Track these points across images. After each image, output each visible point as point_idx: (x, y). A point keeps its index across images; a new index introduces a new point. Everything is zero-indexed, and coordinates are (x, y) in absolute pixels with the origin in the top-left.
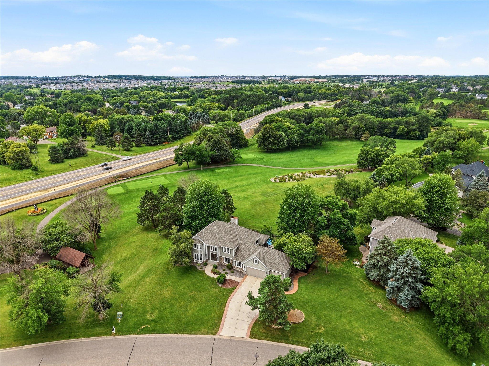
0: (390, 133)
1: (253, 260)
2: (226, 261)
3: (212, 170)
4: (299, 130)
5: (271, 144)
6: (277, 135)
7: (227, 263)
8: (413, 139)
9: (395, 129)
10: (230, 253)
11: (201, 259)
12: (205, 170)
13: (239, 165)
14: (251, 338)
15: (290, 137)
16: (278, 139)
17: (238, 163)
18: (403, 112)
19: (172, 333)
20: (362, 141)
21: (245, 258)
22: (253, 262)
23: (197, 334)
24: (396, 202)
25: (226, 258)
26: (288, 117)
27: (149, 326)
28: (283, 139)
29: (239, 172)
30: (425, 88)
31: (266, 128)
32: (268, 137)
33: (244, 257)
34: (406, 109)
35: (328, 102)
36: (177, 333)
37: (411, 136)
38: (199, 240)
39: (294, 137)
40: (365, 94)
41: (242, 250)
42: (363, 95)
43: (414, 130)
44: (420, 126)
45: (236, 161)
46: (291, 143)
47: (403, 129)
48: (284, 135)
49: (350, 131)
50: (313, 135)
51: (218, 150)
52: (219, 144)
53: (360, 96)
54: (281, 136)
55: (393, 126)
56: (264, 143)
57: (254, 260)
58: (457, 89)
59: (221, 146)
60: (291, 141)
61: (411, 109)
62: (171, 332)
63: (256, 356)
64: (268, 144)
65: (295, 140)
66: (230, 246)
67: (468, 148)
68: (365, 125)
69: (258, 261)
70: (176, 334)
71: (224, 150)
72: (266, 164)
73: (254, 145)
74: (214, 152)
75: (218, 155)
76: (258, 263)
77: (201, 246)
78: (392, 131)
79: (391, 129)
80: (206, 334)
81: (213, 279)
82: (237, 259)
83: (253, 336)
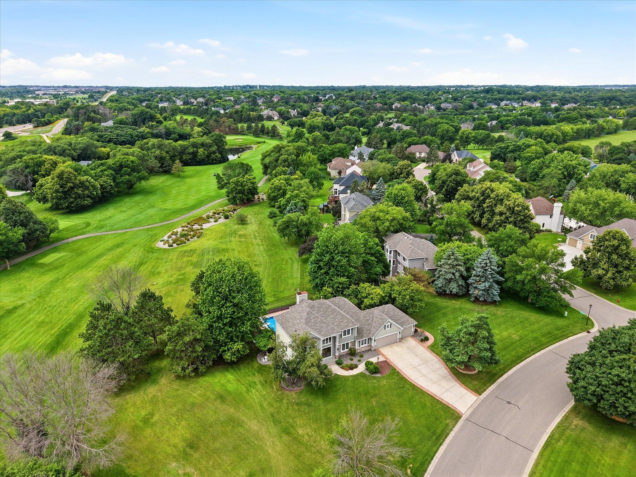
0: (190, 159)
2: (343, 349)
3: (32, 264)
5: (79, 197)
6: (84, 182)
7: (346, 350)
8: (216, 164)
9: (195, 154)
10: (352, 334)
12: (18, 267)
14: (480, 395)
15: (101, 181)
16: (87, 188)
17: (58, 240)
18: (166, 133)
19: (438, 449)
20: (172, 174)
21: (369, 331)
22: (385, 329)
23: (451, 430)
24: (394, 219)
25: (343, 345)
26: (52, 153)
27: (411, 466)
28: (93, 186)
30: (147, 102)
34: (168, 129)
36: (441, 445)
37: (213, 160)
38: (313, 338)
39: (106, 180)
40: (94, 112)
42: (92, 114)
43: (214, 153)
45: (53, 238)
46: (105, 192)
47: (204, 153)
48: (93, 180)
49: (154, 163)
53: (88, 116)
55: (191, 150)
56: (65, 198)
58: (182, 103)
59: (26, 217)
60: (105, 188)
61: (174, 129)
62: (435, 449)
63: (509, 403)
64: (75, 198)
65: (111, 185)
68: (167, 152)
69: (391, 324)
70: (441, 447)
76: (391, 327)
78: (191, 157)
79: (189, 154)
80: (457, 422)
81: (361, 375)
82: (362, 337)
83: (478, 391)
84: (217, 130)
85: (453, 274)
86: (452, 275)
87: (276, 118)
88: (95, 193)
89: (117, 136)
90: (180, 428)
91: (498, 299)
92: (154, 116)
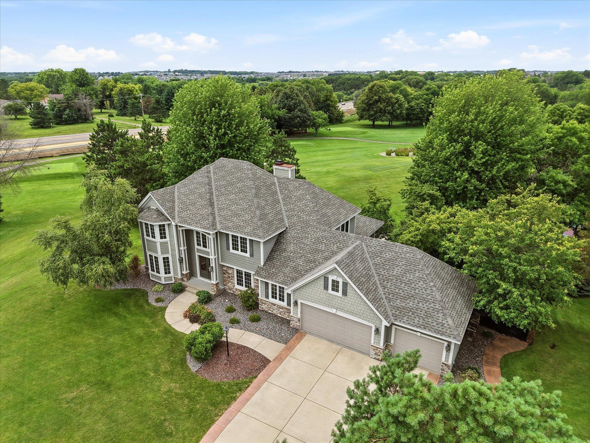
1: (326, 279)
2: (240, 283)
4: (427, 95)
5: (380, 112)
6: (392, 98)
7: (244, 288)
10: (252, 255)
11: (167, 271)
13: (324, 138)
15: (413, 103)
16: (393, 105)
17: (322, 136)
21: (299, 274)
22: (326, 288)
25: (239, 273)
28: (400, 105)
31: (373, 87)
32: (377, 102)
33: (295, 270)
38: (158, 211)
41: (291, 248)
45: (319, 134)
46: (413, 114)
48: (403, 99)
51: (290, 110)
52: (292, 99)
54: (398, 101)
56: (368, 110)
57: (331, 278)
59: (295, 104)
60: (414, 110)
65: (421, 109)
66: (248, 229)
69: (345, 284)
71: (301, 111)
72: (372, 138)
73: (351, 121)
74: (282, 112)
75: (290, 118)
76: (345, 293)
77: (162, 228)
88: (398, 111)
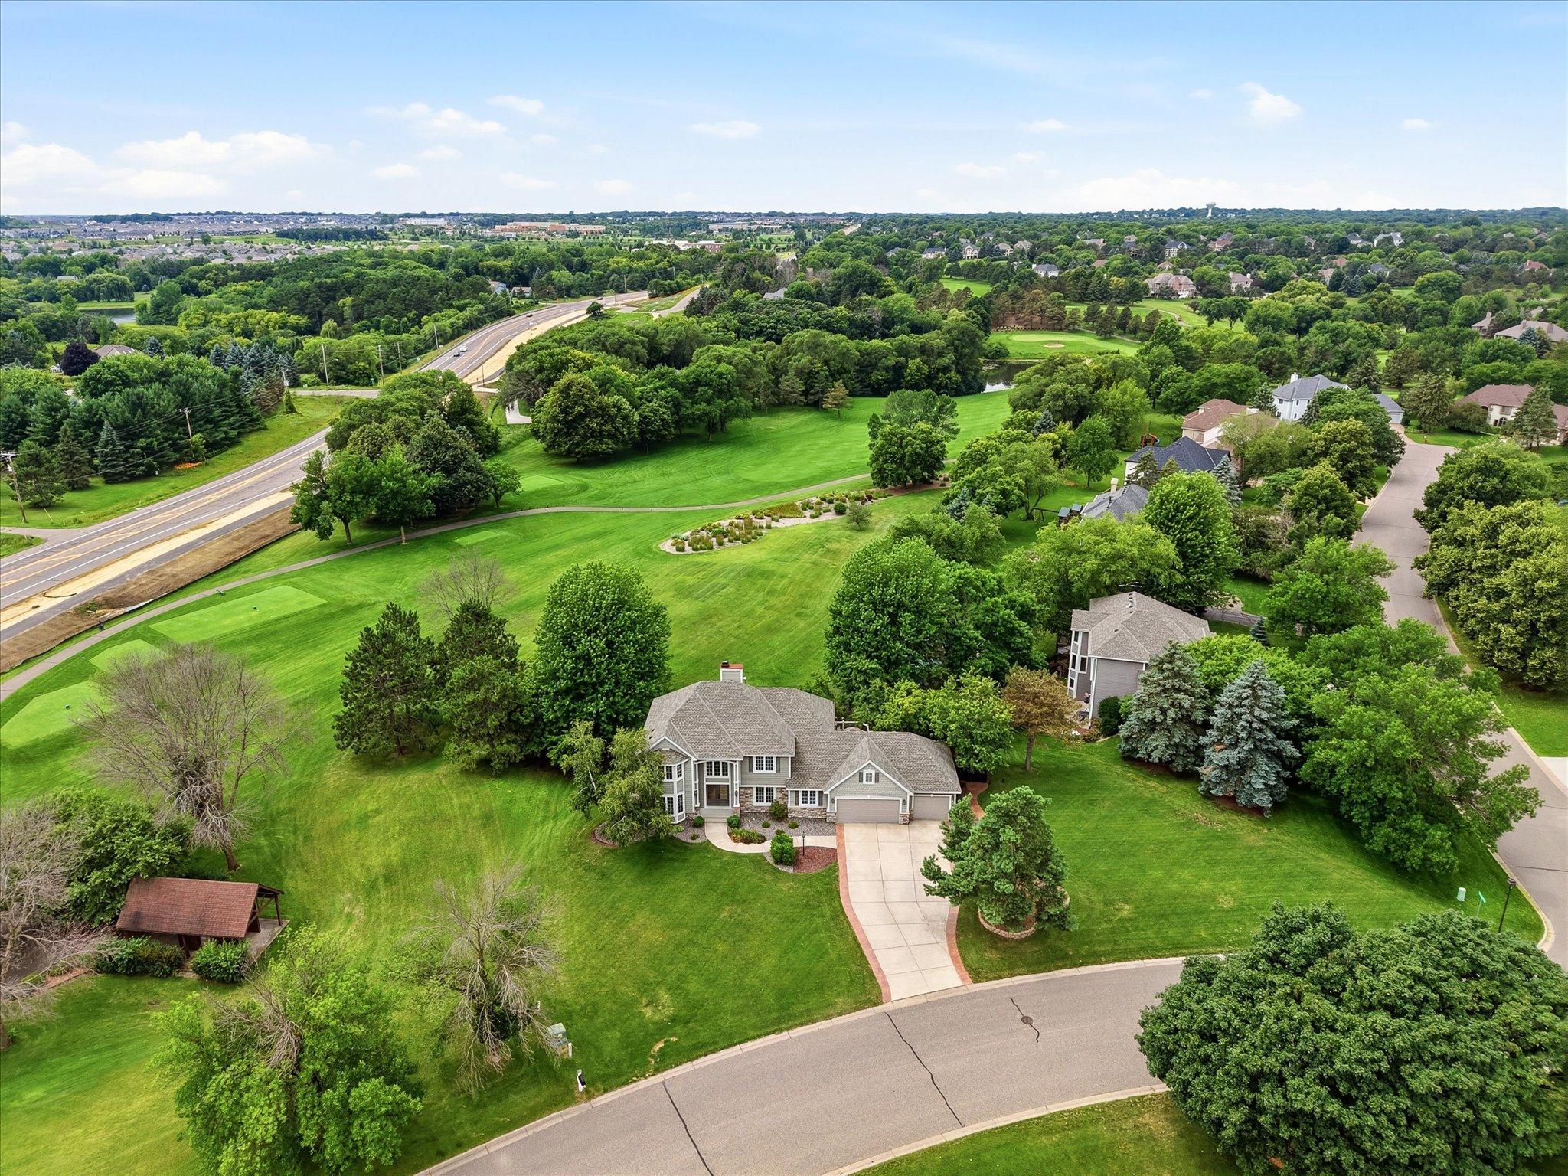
0: (885, 381)
1: (861, 774)
2: (760, 799)
3: (442, 541)
4: (663, 388)
5: (592, 436)
6: (608, 406)
7: (766, 804)
9: (898, 370)
10: (778, 770)
11: (680, 810)
12: (418, 544)
13: (520, 513)
14: (975, 981)
15: (645, 409)
16: (612, 419)
17: (512, 508)
18: (884, 319)
19: (759, 1037)
20: (826, 410)
21: (827, 777)
22: (861, 780)
23: (829, 1017)
25: (760, 790)
26: (599, 347)
27: (674, 1039)
28: (625, 418)
29: (539, 537)
30: (898, 249)
31: (569, 386)
32: (582, 416)
33: (822, 773)
34: (890, 312)
35: (653, 296)
36: (773, 1032)
37: (940, 386)
38: (672, 751)
39: (658, 409)
40: (762, 268)
41: (808, 755)
42: (757, 274)
43: (945, 369)
44: (960, 357)
45: (504, 503)
46: (650, 431)
47: (919, 369)
48: (627, 405)
49: (791, 383)
50: (708, 402)
51: (448, 471)
52: (448, 448)
53: (748, 277)
54: (619, 409)
55: (891, 361)
56: (568, 434)
57: (865, 772)
58: (976, 252)
59: (456, 456)
60: (651, 423)
61: (902, 312)
62: (752, 1034)
63: (1027, 1020)
64: (585, 437)
65: (662, 420)
66: (775, 748)
67: (1123, 405)
68: (826, 362)
69: (877, 775)
70: (772, 1036)
71: (469, 469)
72: (602, 502)
73: (515, 445)
74: (436, 480)
75: (451, 487)
76: (877, 780)
77: (679, 768)
78: (889, 376)
79: (887, 369)
80: (856, 1009)
81: (757, 859)
82: (804, 784)
83: (977, 974)
84: (1013, 319)
85: (1164, 712)
86: (1157, 712)
87: (1184, 294)
88: (625, 431)
89: (778, 321)
90: (393, 844)
91: (1264, 800)
92: (880, 280)
